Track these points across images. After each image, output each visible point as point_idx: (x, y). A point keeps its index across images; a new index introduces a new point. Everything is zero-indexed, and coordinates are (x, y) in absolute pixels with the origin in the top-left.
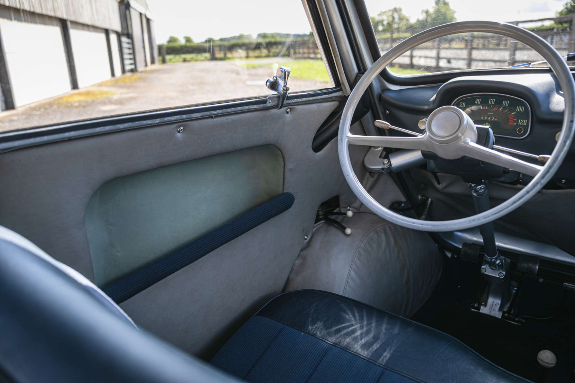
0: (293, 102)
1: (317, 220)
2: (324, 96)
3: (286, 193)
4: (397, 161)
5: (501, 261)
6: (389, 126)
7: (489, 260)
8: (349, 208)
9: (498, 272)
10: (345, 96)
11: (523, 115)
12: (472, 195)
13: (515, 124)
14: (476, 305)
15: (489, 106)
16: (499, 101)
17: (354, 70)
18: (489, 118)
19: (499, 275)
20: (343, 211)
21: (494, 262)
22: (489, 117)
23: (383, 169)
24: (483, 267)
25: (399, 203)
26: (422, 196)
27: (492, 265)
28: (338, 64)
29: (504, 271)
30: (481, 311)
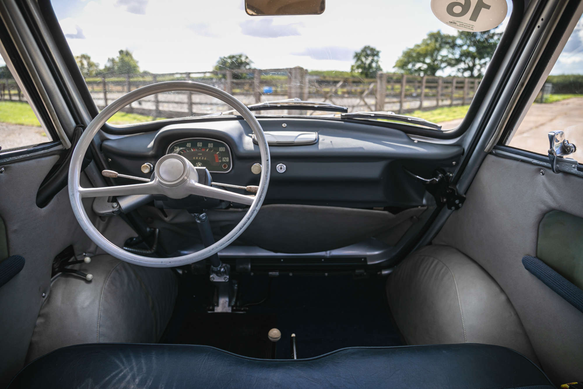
0: (8, 160)
1: (53, 274)
2: (42, 152)
3: (13, 256)
4: (125, 203)
5: (224, 269)
6: (117, 174)
7: (216, 270)
8: (84, 254)
9: (223, 277)
10: (65, 149)
11: (225, 154)
12: (196, 222)
13: (220, 161)
14: (211, 308)
15: (198, 148)
16: (205, 144)
17: (71, 124)
18: (200, 158)
19: (224, 280)
20: (79, 258)
21: (220, 271)
22: (199, 157)
23: (113, 212)
24: (211, 276)
25: (131, 239)
26: (150, 228)
27: (218, 273)
28: (55, 119)
29: (227, 275)
30: (216, 311)
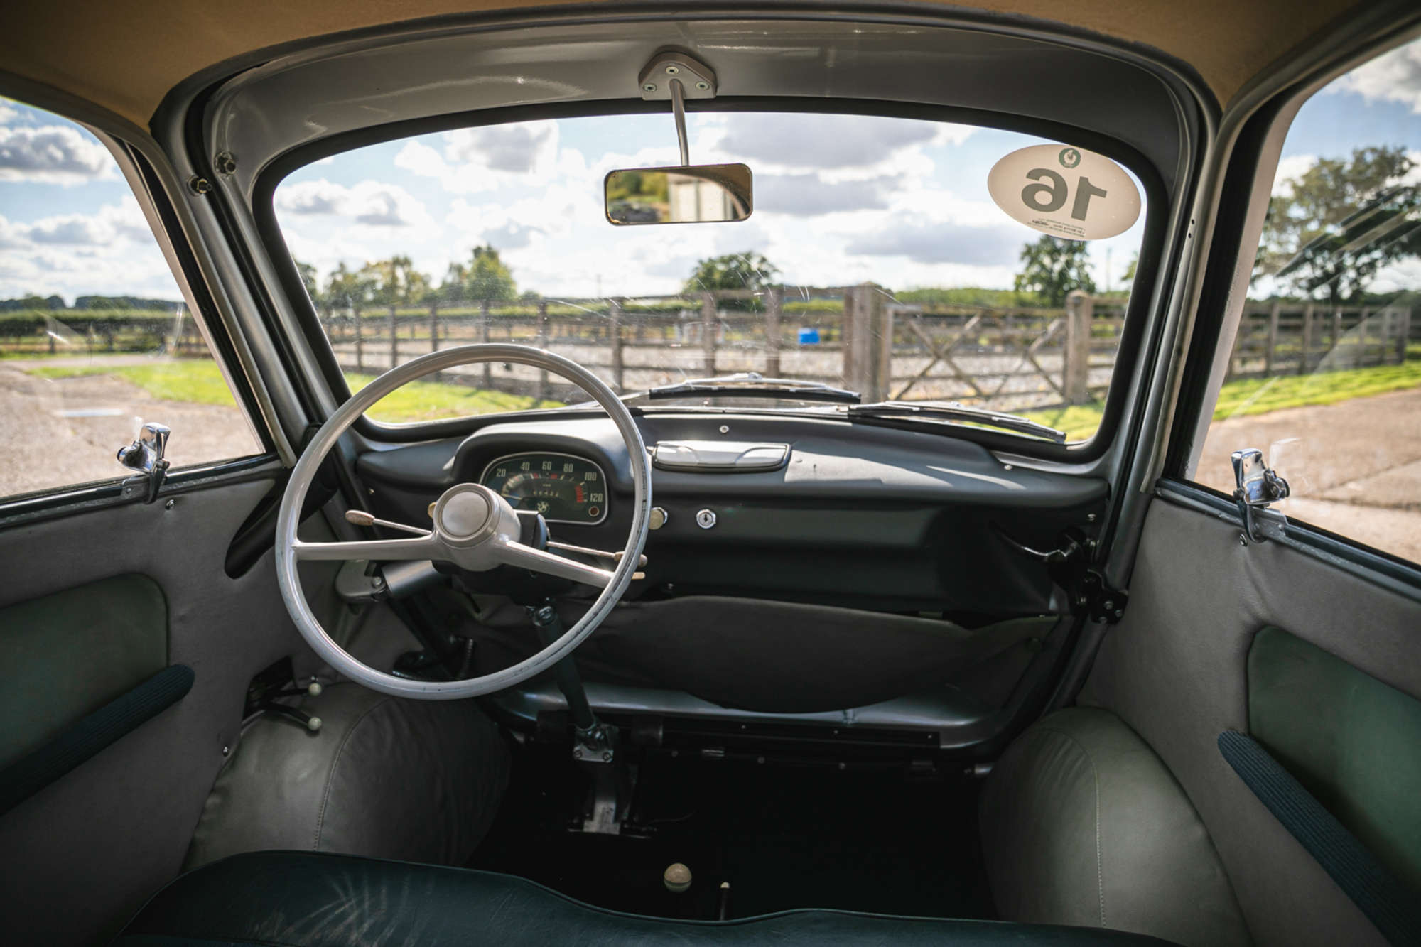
0: (180, 487)
1: (248, 711)
2: (242, 472)
3: (176, 665)
4: (397, 579)
5: (603, 733)
6: (372, 519)
7: (583, 734)
8: (313, 678)
9: (601, 753)
10: (286, 468)
11: (595, 487)
12: (535, 626)
13: (586, 501)
14: (575, 821)
15: (543, 473)
16: (558, 465)
17: (299, 421)
18: (546, 493)
19: (603, 758)
20: (301, 685)
21: (593, 736)
22: (545, 491)
23: (373, 596)
24: (577, 748)
25: (415, 655)
26: (457, 636)
27: (590, 742)
28: (268, 412)
29: (610, 749)
30: (585, 830)
